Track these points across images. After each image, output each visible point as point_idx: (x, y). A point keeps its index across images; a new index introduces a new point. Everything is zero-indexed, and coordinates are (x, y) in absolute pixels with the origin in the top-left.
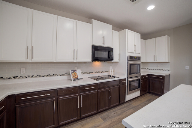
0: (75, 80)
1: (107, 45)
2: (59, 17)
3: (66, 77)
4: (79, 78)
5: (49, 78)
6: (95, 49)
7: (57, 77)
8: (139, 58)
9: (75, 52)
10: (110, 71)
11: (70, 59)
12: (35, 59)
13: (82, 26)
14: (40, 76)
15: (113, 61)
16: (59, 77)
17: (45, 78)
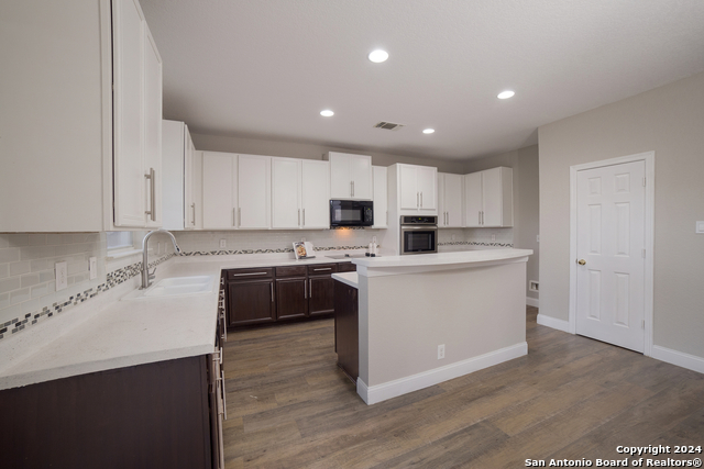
0: (301, 258)
1: (359, 196)
2: (274, 158)
3: (286, 254)
4: (308, 255)
5: (259, 254)
6: (336, 205)
7: (271, 254)
8: (432, 220)
9: (301, 214)
10: (371, 245)
11: (294, 226)
12: (245, 225)
13: (312, 167)
14: (246, 252)
15: (373, 227)
16: (276, 254)
17: (254, 254)
